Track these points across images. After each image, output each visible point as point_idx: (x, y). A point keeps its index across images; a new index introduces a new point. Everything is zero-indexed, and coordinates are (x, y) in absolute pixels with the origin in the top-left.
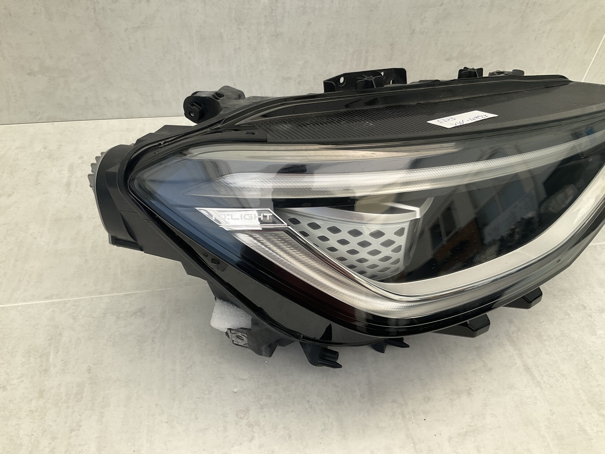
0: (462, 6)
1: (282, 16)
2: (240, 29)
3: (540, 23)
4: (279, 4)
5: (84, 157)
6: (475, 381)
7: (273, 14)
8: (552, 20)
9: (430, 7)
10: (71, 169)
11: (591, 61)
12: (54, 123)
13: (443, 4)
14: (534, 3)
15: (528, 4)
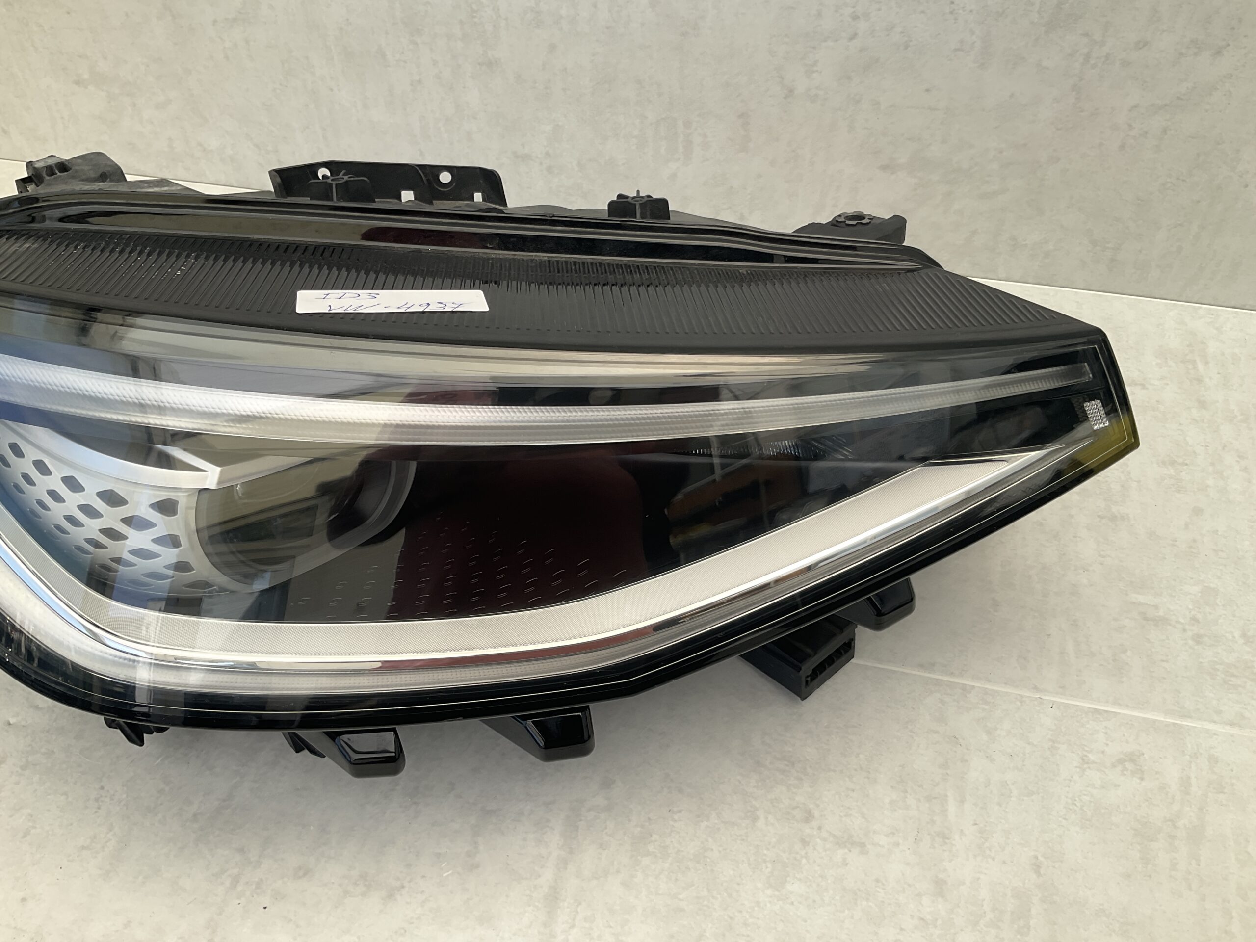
0: (906, 47)
1: (494, 26)
6: (423, 877)
7: (476, 20)
8: (1165, 105)
9: (825, 41)
13: (856, 34)
14: (1107, 57)
15: (1088, 57)
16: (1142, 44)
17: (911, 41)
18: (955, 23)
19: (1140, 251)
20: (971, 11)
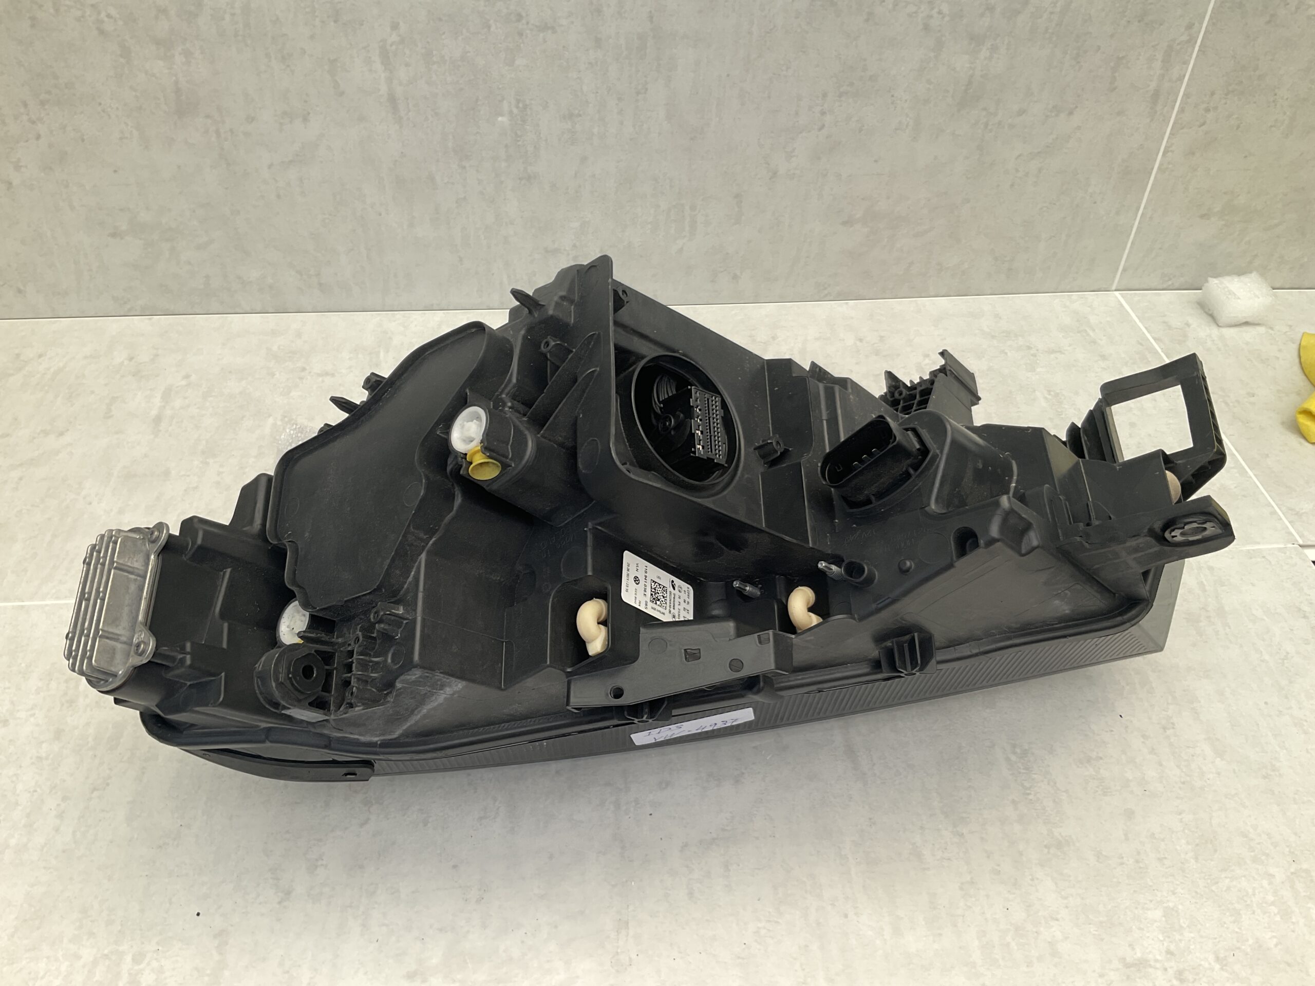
0: (860, 131)
1: (535, 147)
2: (464, 167)
3: (1016, 159)
4: (528, 127)
5: (191, 375)
6: (754, 764)
7: (520, 143)
8: (1039, 153)
9: (801, 133)
10: (167, 395)
11: (1132, 227)
12: (153, 318)
13: (824, 126)
14: (1000, 123)
15: (986, 125)
16: (1021, 112)
17: (864, 126)
18: (895, 110)
19: (1028, 260)
20: (906, 101)
